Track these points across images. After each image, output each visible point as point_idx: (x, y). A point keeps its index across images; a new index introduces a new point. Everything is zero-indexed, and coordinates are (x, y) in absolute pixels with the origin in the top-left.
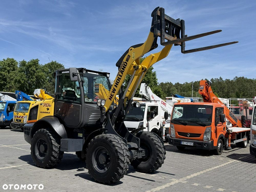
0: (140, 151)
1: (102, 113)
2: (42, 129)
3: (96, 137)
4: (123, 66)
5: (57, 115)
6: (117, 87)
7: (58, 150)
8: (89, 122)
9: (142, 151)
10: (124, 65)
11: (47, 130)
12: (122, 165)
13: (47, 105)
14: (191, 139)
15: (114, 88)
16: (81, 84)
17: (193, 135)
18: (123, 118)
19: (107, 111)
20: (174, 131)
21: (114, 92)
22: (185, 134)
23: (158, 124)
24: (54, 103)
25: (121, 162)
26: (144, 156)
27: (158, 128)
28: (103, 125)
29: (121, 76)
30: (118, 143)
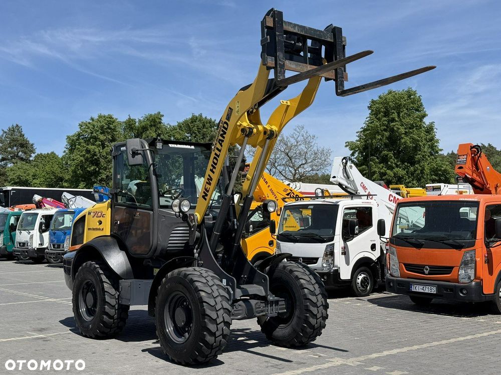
0: (272, 303)
1: (190, 227)
2: (89, 262)
3: (169, 274)
4: (223, 131)
5: (115, 233)
6: (213, 172)
7: (115, 303)
8: (169, 245)
9: (277, 303)
10: (224, 127)
11: (97, 264)
12: (212, 327)
13: (99, 214)
14: (432, 278)
15: (209, 175)
16: (152, 169)
17: (436, 270)
18: (234, 235)
19: (200, 223)
20: (397, 261)
21: (210, 184)
22: (418, 268)
23: (373, 247)
24: (110, 209)
25: (210, 321)
26: (284, 313)
27: (375, 256)
28: (195, 251)
29: (220, 151)
30: (206, 284)
